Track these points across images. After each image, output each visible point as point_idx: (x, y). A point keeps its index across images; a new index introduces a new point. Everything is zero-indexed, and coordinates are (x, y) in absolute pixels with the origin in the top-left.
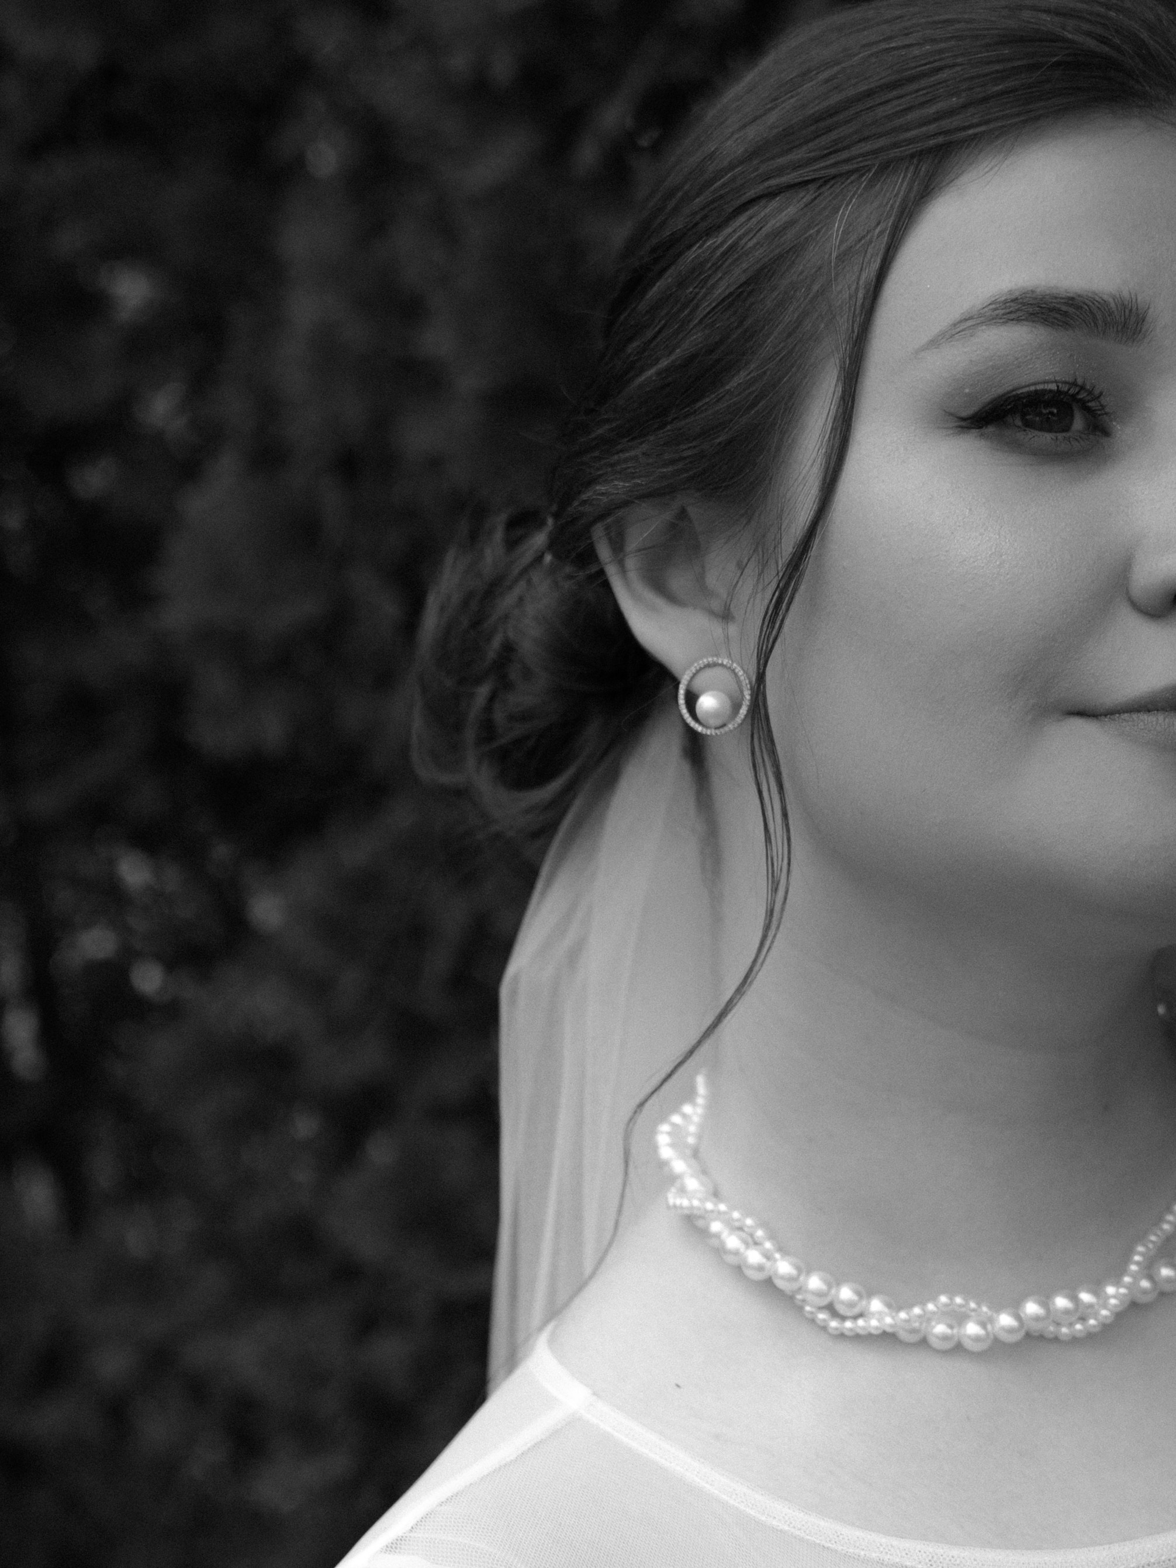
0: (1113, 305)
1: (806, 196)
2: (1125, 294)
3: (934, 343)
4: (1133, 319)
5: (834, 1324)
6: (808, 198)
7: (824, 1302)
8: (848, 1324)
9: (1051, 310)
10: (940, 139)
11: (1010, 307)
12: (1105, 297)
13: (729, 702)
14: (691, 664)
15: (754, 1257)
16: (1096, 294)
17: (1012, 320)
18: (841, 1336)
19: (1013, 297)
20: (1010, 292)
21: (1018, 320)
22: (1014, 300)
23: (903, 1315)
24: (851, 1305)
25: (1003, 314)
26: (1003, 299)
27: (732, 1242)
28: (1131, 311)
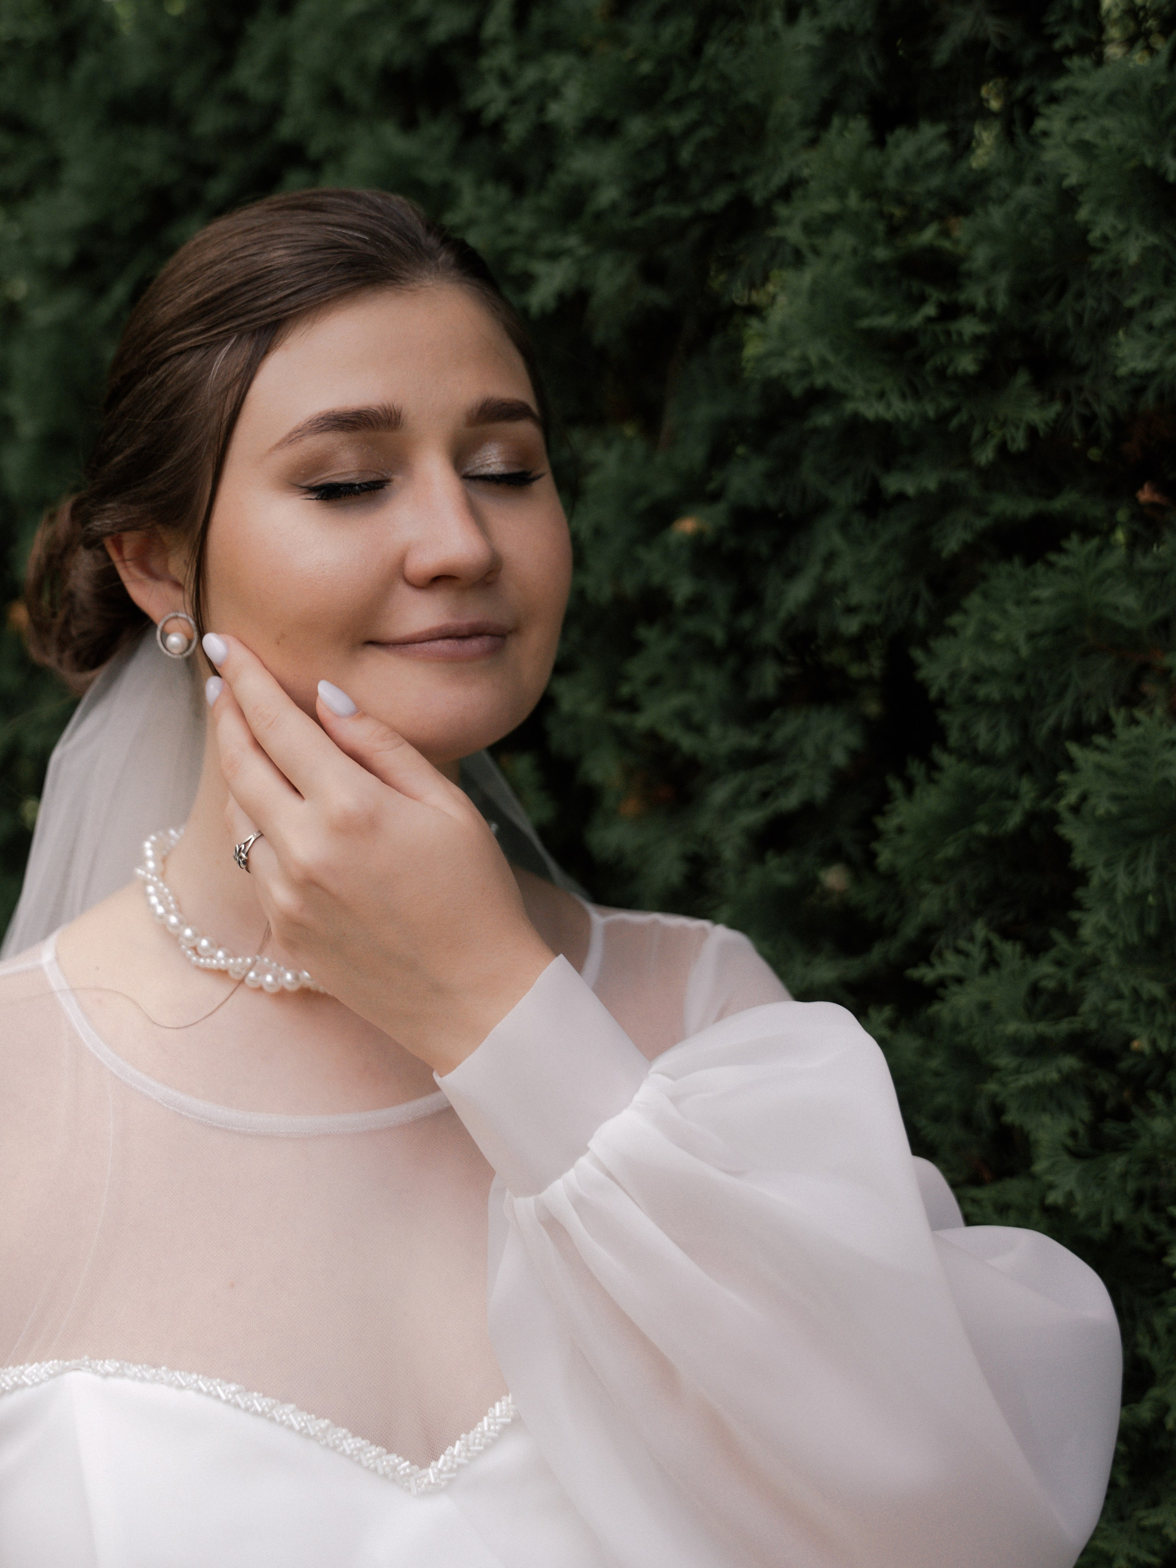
0: (380, 412)
1: (200, 354)
2: (386, 404)
3: (279, 445)
4: (394, 417)
5: (194, 958)
6: (201, 355)
7: (192, 945)
8: (202, 961)
9: (346, 421)
10: (274, 318)
11: (320, 423)
12: (374, 408)
13: (186, 639)
14: (163, 616)
15: (160, 910)
16: (369, 408)
17: (323, 431)
18: (198, 967)
19: (322, 416)
20: (320, 413)
21: (327, 430)
22: (323, 418)
23: (231, 961)
24: (205, 950)
25: (317, 428)
26: (316, 418)
27: (154, 900)
28: (391, 413)
